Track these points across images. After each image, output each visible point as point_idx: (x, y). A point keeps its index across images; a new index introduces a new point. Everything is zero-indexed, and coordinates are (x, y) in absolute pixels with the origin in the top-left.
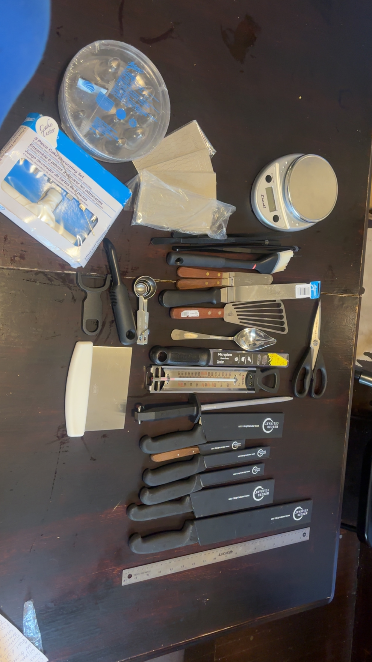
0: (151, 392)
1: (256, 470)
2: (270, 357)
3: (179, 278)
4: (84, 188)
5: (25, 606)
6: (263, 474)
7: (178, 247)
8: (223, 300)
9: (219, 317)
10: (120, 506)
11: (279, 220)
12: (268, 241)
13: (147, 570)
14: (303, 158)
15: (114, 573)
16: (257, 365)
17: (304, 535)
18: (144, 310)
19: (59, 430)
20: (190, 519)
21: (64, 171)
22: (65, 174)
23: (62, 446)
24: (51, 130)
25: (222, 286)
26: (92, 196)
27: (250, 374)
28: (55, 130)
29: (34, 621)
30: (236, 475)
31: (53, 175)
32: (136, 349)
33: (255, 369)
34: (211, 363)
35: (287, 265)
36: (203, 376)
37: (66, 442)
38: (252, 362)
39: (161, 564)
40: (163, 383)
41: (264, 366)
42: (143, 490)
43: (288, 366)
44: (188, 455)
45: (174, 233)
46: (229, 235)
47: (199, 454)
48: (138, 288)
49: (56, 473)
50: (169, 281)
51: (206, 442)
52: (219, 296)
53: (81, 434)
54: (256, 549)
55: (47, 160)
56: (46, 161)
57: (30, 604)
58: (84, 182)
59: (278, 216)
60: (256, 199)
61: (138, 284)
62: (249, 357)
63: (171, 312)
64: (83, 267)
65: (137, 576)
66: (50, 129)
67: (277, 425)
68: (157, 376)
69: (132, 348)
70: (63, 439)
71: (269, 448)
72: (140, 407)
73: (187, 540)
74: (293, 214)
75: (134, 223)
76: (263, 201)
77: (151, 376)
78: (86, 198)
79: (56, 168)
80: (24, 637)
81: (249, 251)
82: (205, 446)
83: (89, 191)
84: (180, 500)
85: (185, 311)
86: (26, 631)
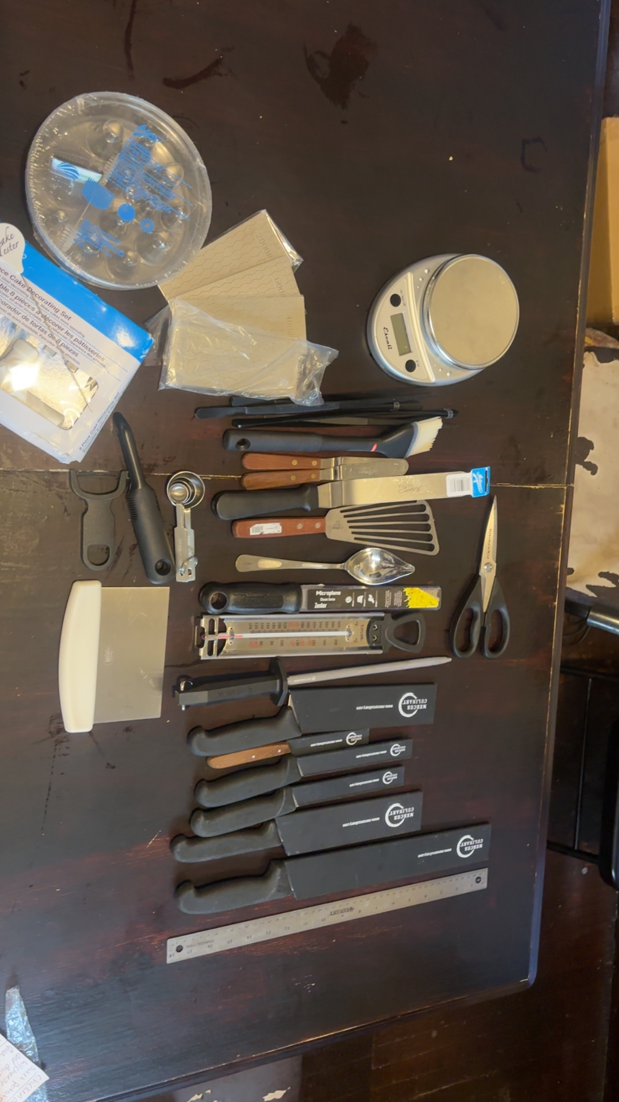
0: (202, 658)
1: (389, 777)
2: (407, 594)
3: (245, 472)
4: (72, 336)
5: (8, 995)
6: (402, 783)
7: (241, 421)
8: (323, 503)
9: (316, 532)
10: (159, 839)
11: (417, 368)
12: (398, 403)
13: (208, 939)
14: (455, 261)
15: (153, 943)
16: (384, 609)
17: (478, 880)
18: (185, 527)
19: (51, 721)
20: (278, 857)
21: (37, 310)
22: (40, 316)
23: (58, 747)
24: (12, 244)
25: (321, 481)
26: (87, 347)
27: (374, 622)
28: (18, 244)
29: (23, 1019)
30: (355, 786)
31: (19, 317)
32: (176, 589)
33: (383, 615)
34: (304, 607)
35: (435, 442)
36: (292, 629)
37: (64, 740)
38: (376, 603)
39: (231, 929)
40: (222, 643)
41: (397, 609)
42: (195, 814)
43: (439, 608)
44: (270, 756)
45: (233, 398)
46: (326, 397)
47: (290, 754)
48: (174, 491)
49: (50, 790)
50: (229, 476)
51: (300, 735)
52: (315, 498)
53: (87, 728)
54: (394, 903)
55: (8, 294)
56: (6, 296)
57: (14, 993)
58: (71, 326)
59: (415, 361)
60: (375, 335)
61: (173, 486)
62: (370, 596)
63: (233, 527)
64: (80, 461)
65: (191, 948)
66: (10, 244)
67: (425, 704)
68: (212, 632)
69: (169, 588)
70: (59, 735)
71: (410, 741)
72: (184, 682)
73: (273, 891)
74: (440, 357)
75: (162, 387)
76: (387, 337)
77: (202, 632)
78: (77, 352)
79: (25, 307)
80: (8, 1042)
81: (364, 421)
82: (299, 741)
83: (80, 339)
84: (259, 829)
85: (257, 525)
86: (11, 1033)
